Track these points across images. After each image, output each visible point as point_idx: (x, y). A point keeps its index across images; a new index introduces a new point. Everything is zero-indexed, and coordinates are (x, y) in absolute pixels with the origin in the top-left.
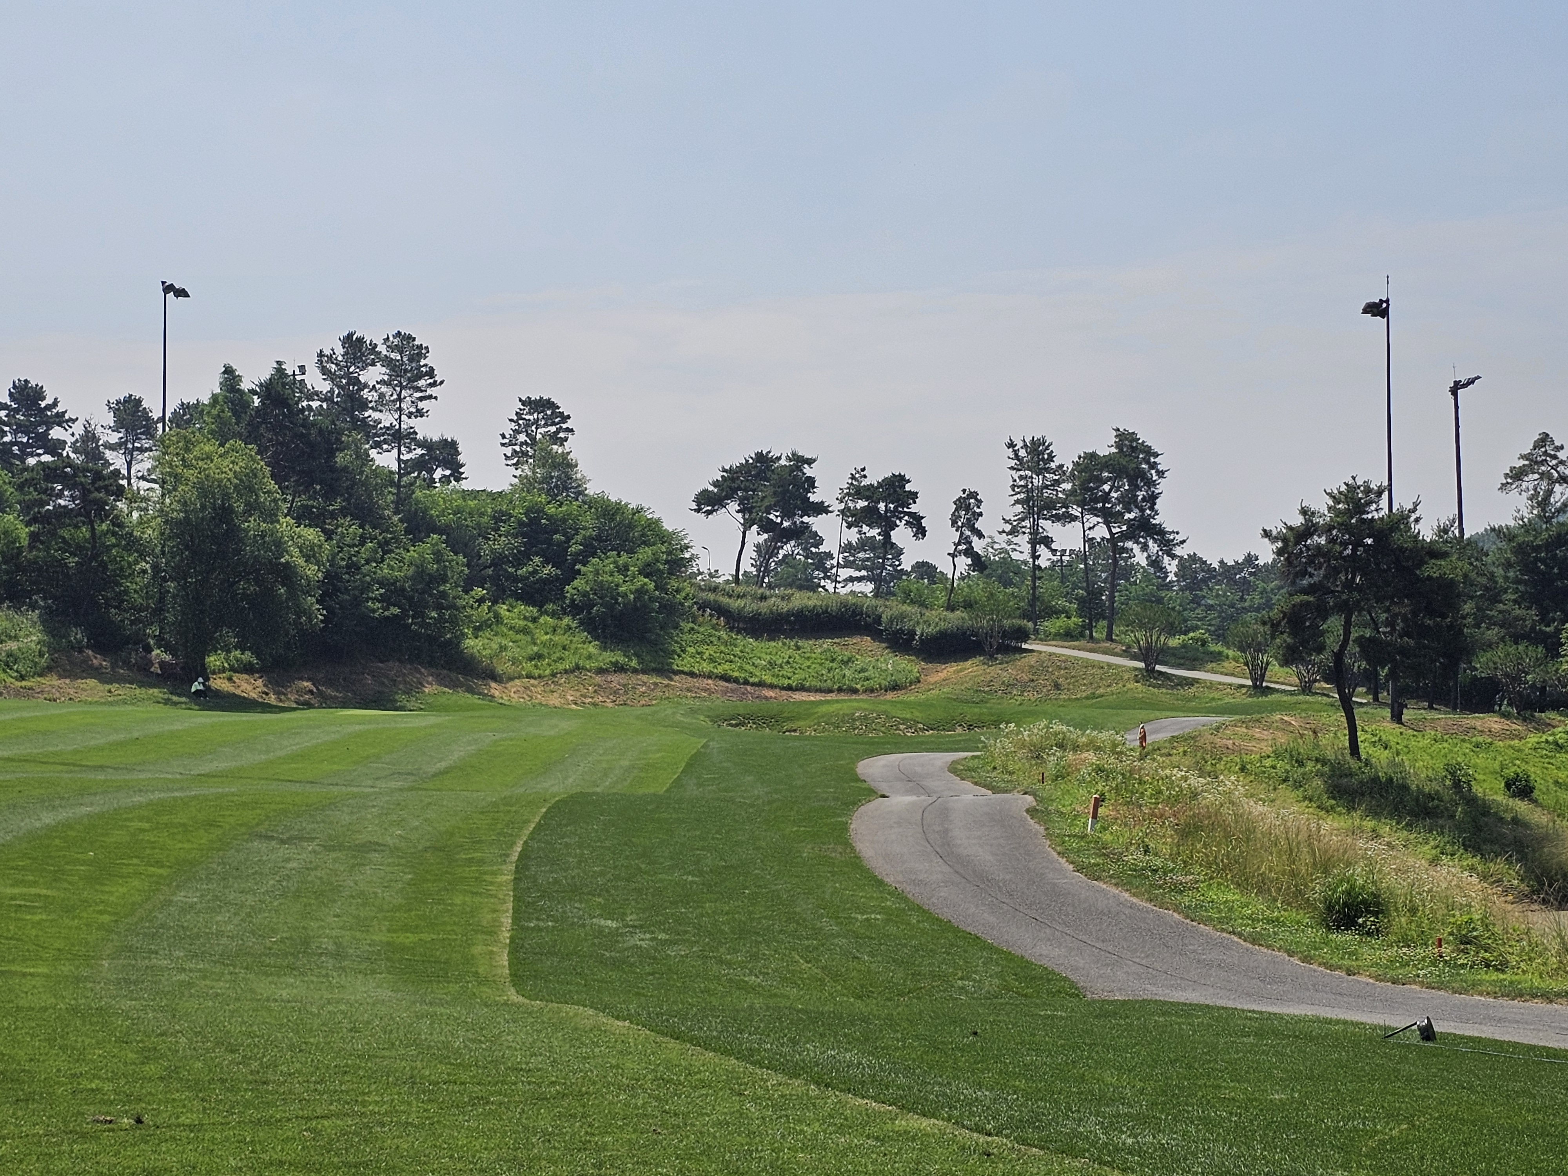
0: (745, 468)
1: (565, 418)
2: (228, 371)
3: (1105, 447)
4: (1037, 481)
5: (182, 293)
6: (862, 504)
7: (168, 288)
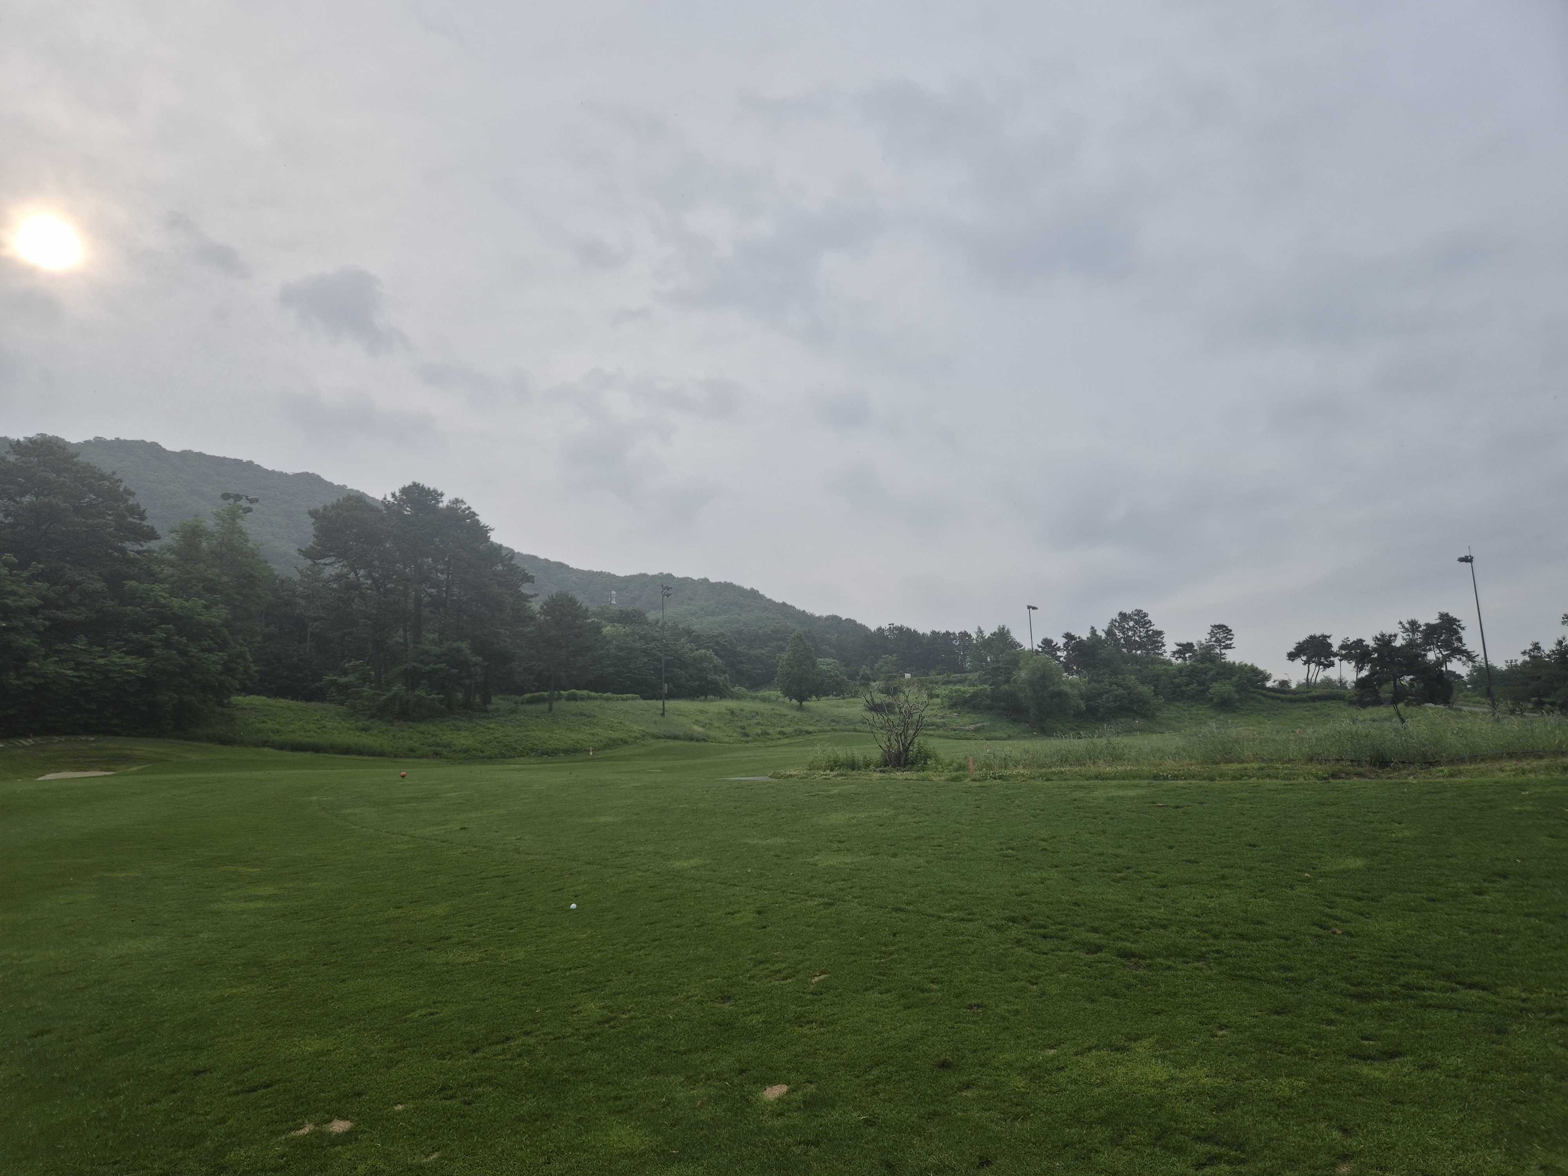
0: (1306, 641)
2: (1092, 628)
5: (1034, 608)
6: (1346, 651)
7: (1029, 607)
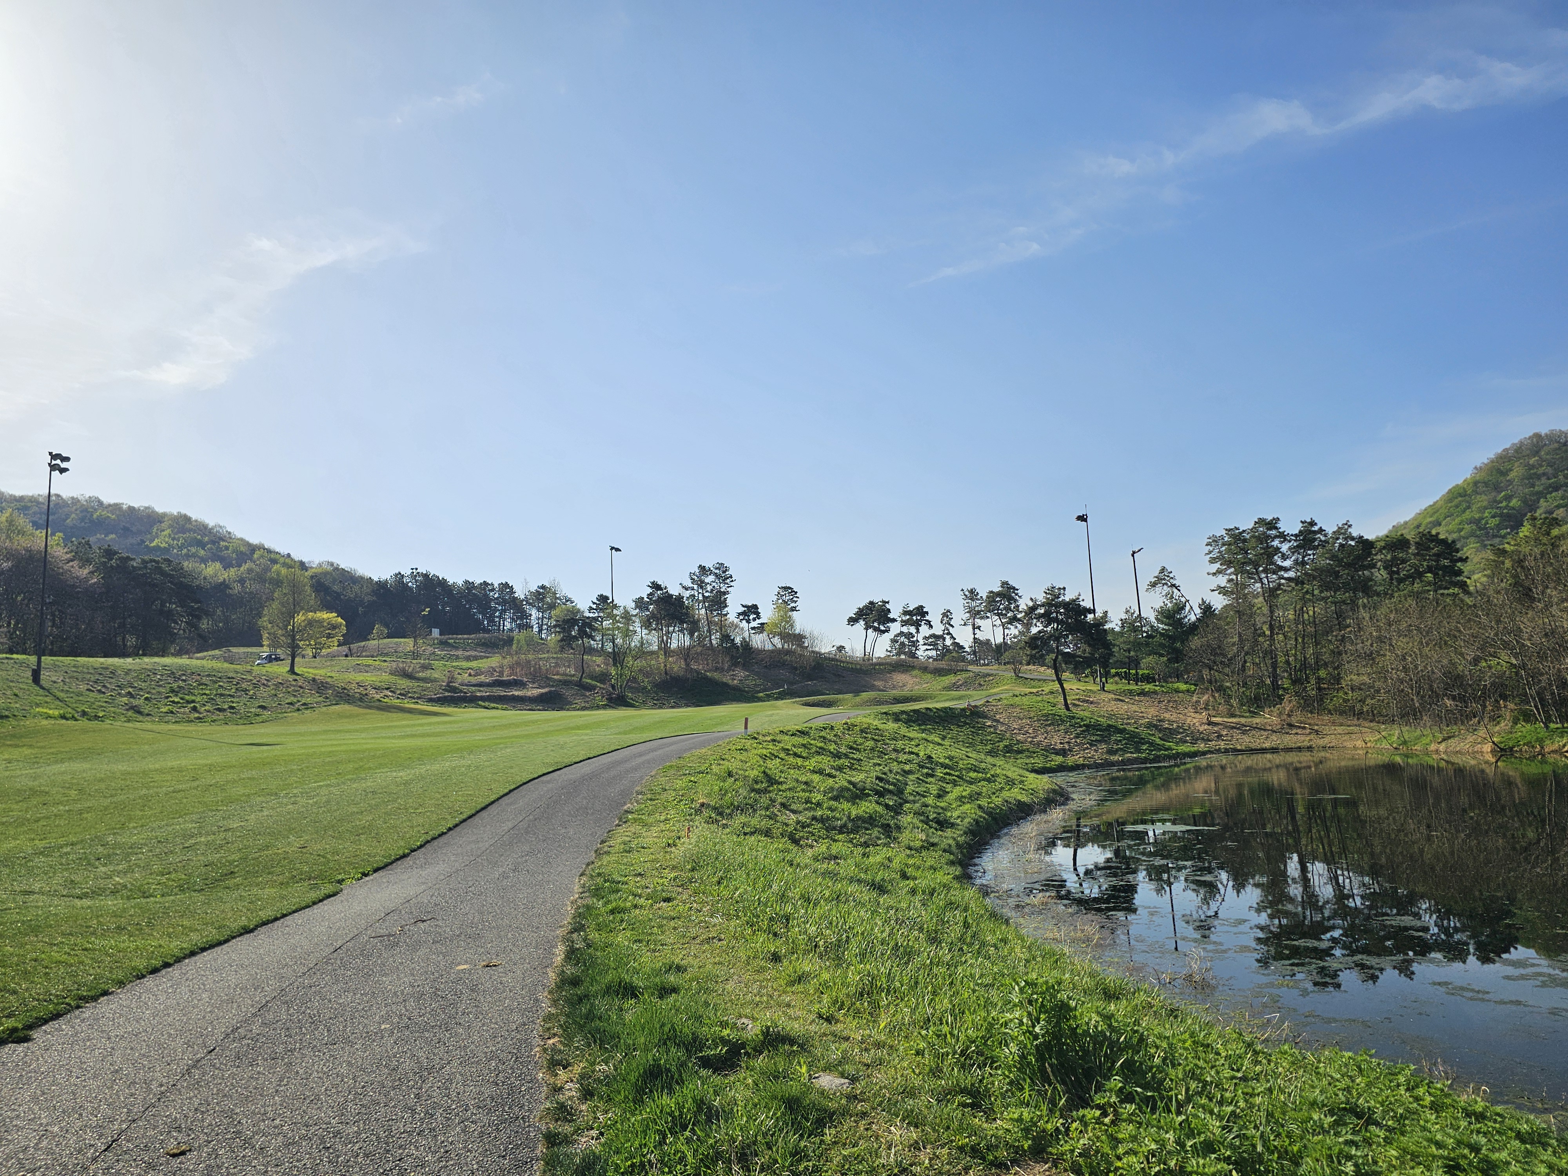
0: (866, 607)
1: (796, 593)
3: (997, 589)
4: (974, 604)
5: (617, 550)
6: (908, 617)
7: (612, 548)
